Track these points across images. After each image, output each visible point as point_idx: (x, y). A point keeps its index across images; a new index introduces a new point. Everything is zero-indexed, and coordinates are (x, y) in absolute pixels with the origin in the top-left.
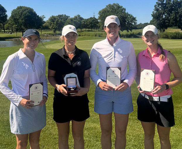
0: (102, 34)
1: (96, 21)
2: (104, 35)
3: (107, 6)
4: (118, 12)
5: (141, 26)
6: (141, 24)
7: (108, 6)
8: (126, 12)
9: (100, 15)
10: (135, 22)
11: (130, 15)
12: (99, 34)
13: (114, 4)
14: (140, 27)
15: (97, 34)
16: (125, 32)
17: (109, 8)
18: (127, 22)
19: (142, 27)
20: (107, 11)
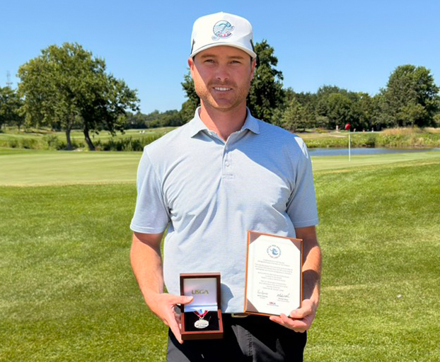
0: (33, 141)
1: (15, 99)
2: (40, 144)
3: (43, 52)
4: (79, 72)
5: (157, 120)
6: (157, 112)
7: (47, 52)
8: (107, 72)
9: (23, 79)
10: (133, 106)
11: (116, 83)
12: (24, 141)
13: (67, 46)
14: (153, 122)
15: (16, 141)
16: (104, 136)
17: (52, 60)
18: (109, 103)
19: (158, 123)
20: (44, 66)
